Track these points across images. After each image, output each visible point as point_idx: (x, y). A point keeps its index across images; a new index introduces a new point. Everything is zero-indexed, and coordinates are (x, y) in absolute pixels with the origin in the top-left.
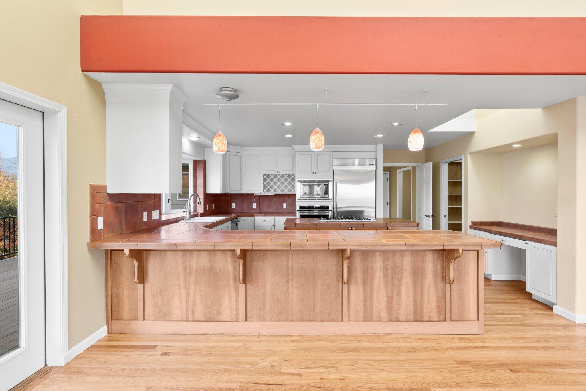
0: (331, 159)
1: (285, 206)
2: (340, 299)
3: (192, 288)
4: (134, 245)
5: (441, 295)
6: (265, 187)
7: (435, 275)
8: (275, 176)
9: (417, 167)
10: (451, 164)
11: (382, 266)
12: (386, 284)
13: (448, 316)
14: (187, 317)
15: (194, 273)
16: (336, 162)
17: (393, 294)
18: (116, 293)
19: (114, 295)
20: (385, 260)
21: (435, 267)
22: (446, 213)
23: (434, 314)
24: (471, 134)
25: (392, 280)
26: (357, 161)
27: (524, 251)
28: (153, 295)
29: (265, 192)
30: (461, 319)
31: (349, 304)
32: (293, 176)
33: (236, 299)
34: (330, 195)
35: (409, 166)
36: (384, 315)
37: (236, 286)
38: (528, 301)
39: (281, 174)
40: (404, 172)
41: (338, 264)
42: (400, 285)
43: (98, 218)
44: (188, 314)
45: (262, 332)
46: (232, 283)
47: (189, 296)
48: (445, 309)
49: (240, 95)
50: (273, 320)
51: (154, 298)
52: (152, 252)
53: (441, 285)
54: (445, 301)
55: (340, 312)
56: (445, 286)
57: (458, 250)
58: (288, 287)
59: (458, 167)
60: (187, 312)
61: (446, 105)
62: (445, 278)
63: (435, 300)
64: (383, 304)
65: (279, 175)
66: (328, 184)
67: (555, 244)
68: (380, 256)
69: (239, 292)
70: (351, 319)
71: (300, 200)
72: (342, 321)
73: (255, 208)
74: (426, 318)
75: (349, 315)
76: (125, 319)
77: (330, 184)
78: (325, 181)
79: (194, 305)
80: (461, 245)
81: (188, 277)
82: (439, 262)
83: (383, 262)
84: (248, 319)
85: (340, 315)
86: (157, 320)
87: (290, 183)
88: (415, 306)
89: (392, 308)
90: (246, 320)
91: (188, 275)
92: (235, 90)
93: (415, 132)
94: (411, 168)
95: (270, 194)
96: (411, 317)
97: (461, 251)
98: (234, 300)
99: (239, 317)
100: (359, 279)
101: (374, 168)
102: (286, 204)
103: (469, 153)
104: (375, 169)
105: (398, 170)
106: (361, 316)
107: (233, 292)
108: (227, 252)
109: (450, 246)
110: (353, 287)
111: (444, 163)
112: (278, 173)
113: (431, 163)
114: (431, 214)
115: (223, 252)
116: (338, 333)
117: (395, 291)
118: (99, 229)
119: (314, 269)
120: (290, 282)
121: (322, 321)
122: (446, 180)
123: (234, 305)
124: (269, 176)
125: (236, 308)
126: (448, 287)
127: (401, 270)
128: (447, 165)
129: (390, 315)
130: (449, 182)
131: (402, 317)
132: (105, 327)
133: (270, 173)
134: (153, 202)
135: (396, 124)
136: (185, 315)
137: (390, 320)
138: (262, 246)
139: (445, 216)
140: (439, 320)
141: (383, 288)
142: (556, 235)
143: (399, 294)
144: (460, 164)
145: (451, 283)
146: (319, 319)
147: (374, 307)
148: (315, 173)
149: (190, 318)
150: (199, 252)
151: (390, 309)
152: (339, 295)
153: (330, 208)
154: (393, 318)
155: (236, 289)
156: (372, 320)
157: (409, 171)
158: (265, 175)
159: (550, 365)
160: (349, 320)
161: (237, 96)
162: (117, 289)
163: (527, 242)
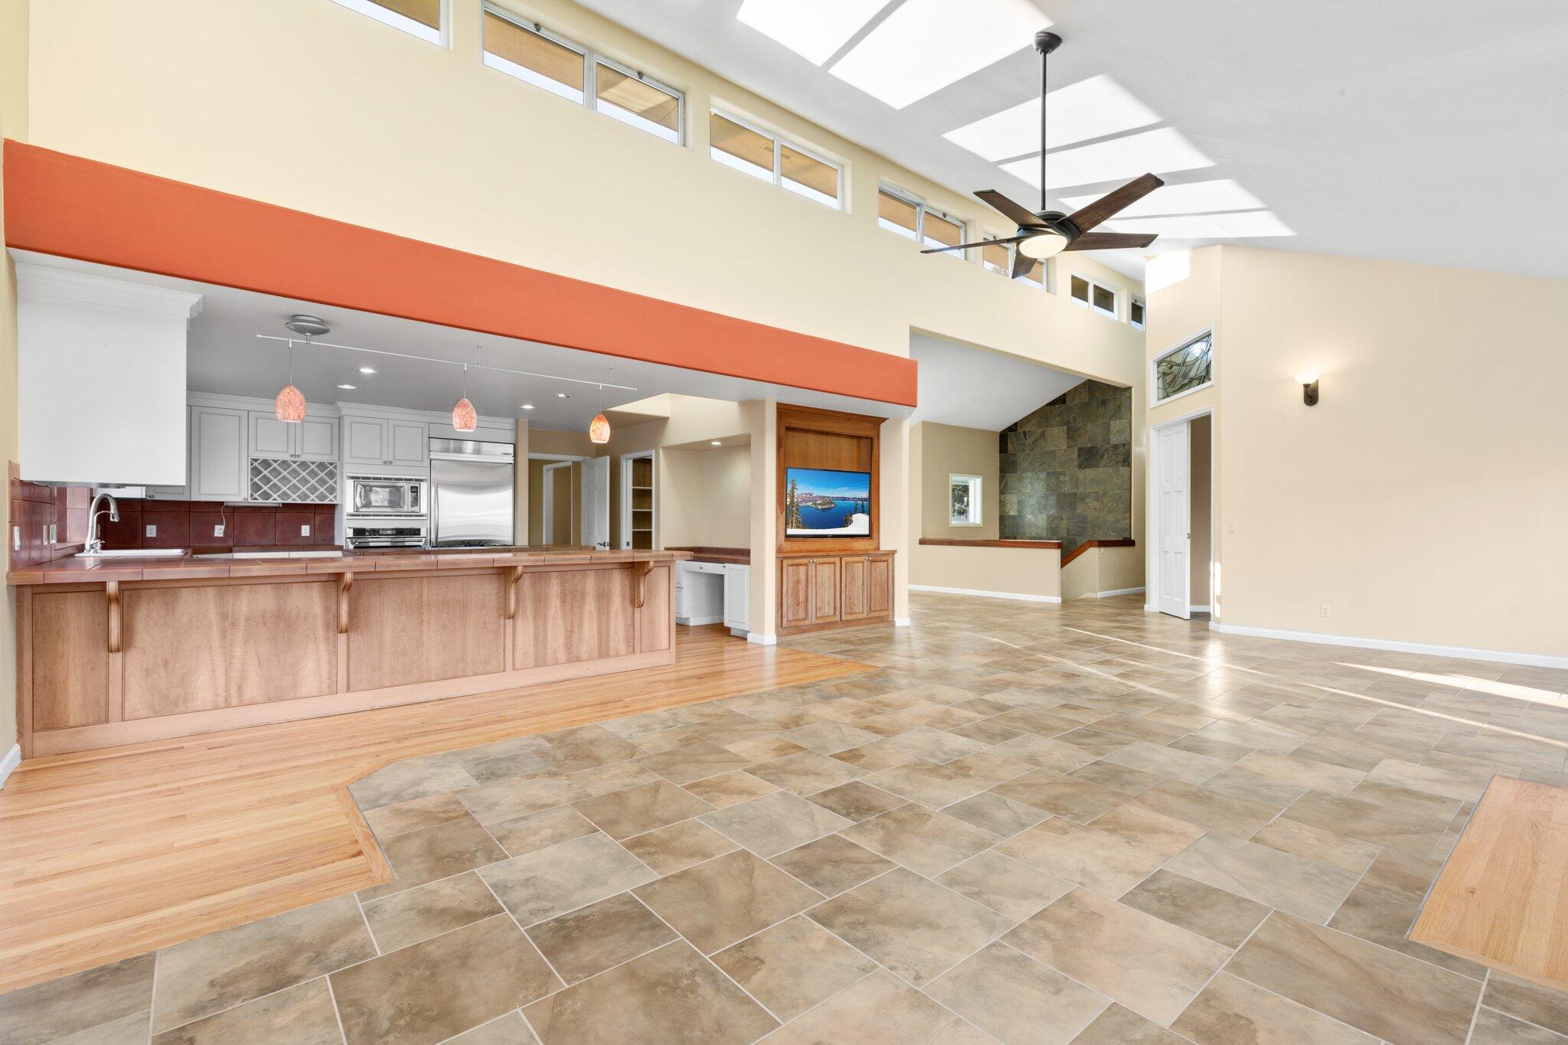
0: (426, 438)
1: (305, 531)
2: (502, 641)
3: (238, 651)
4: (133, 573)
5: (629, 623)
6: (255, 487)
7: (623, 598)
8: (285, 464)
9: (582, 464)
10: (636, 462)
11: (559, 591)
12: (564, 614)
13: (637, 647)
14: (226, 700)
15: (242, 623)
16: (436, 444)
17: (572, 626)
18: (46, 677)
19: (39, 680)
20: (563, 582)
21: (623, 588)
22: (630, 540)
23: (622, 647)
24: (663, 421)
25: (572, 609)
27: (722, 576)
28: (147, 670)
29: (256, 499)
30: (652, 649)
31: (514, 646)
32: (331, 467)
33: (330, 659)
34: (424, 508)
35: (568, 459)
36: (562, 656)
37: (329, 638)
38: (727, 639)
39: (300, 460)
40: (556, 471)
41: (498, 593)
42: (581, 614)
43: (15, 528)
44: (230, 694)
45: (378, 704)
46: (321, 633)
47: (230, 663)
48: (634, 639)
49: (331, 331)
50: (396, 683)
51: (147, 676)
52: (145, 591)
53: (630, 609)
54: (634, 629)
55: (502, 659)
56: (634, 611)
57: (648, 562)
58: (422, 632)
59: (647, 466)
60: (227, 691)
61: (635, 389)
62: (635, 602)
63: (623, 629)
64: (561, 642)
65: (295, 462)
66: (418, 485)
67: (748, 563)
68: (557, 578)
69: (336, 646)
70: (518, 666)
71: (354, 517)
72: (504, 671)
73: (221, 535)
74: (612, 653)
75: (514, 661)
76: (72, 723)
77: (424, 488)
78: (411, 480)
79: (243, 677)
80: (651, 557)
81: (229, 631)
82: (627, 582)
83: (561, 586)
84: (352, 688)
85: (502, 664)
86: (156, 714)
87: (322, 482)
88: (600, 640)
89: (572, 645)
90: (348, 690)
91: (230, 627)
92: (322, 322)
93: (599, 419)
94: (570, 464)
95: (270, 502)
96: (595, 653)
97: (652, 564)
98: (324, 660)
99: (334, 687)
100: (528, 611)
101: (511, 460)
102: (308, 527)
103: (662, 448)
104: (512, 462)
105: (545, 467)
106: (531, 660)
107: (323, 647)
108: (311, 584)
109: (641, 558)
110: (519, 622)
111: (627, 459)
112: (293, 459)
113: (608, 458)
114: (608, 540)
115: (304, 584)
116: (498, 688)
117: (576, 623)
118: (16, 548)
119: (464, 602)
120: (425, 623)
121: (476, 674)
122: (630, 487)
123: (325, 669)
124: (266, 463)
125: (330, 672)
126: (637, 611)
127: (583, 594)
128: (630, 463)
129: (569, 654)
130: (634, 490)
131: (584, 655)
132: (17, 747)
133: (269, 457)
135: (562, 395)
136: (221, 699)
137: (570, 661)
138: (392, 566)
139: (628, 544)
140: (628, 653)
141: (560, 621)
142: (749, 555)
143: (581, 626)
144: (649, 461)
145: (640, 606)
146: (470, 673)
147: (549, 645)
148: (391, 463)
149: (234, 701)
150: (254, 586)
151: (569, 646)
152: (500, 635)
153: (423, 533)
154: (573, 658)
155: (328, 643)
156: (545, 665)
157: (567, 469)
158: (256, 460)
159: (732, 670)
160: (514, 669)
161: (326, 331)
162: (50, 669)
163: (726, 564)
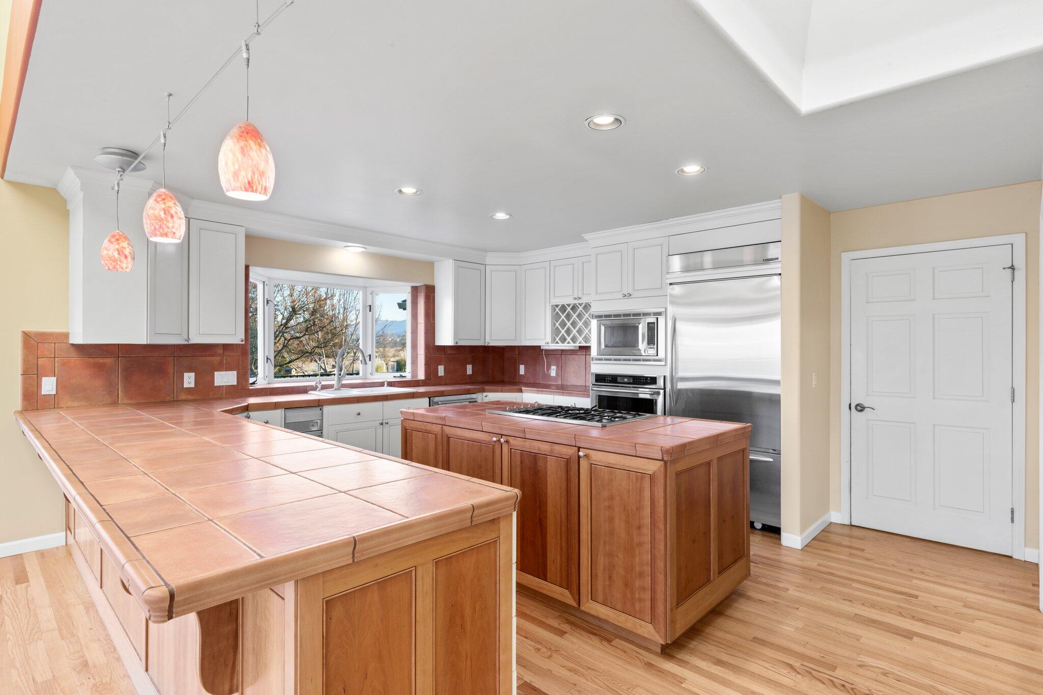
0: (665, 257)
6: (556, 332)
8: (574, 308)
16: (675, 263)
26: (708, 258)
29: (557, 343)
34: (661, 350)
39: (572, 303)
43: (44, 379)
66: (655, 320)
71: (595, 361)
73: (554, 375)
77: (660, 322)
78: (648, 314)
95: (566, 346)
101: (776, 268)
104: (780, 272)
112: (578, 302)
118: (44, 392)
124: (563, 308)
132: (62, 534)
133: (564, 301)
134: (218, 358)
148: (630, 295)
153: (660, 383)
158: (557, 306)
